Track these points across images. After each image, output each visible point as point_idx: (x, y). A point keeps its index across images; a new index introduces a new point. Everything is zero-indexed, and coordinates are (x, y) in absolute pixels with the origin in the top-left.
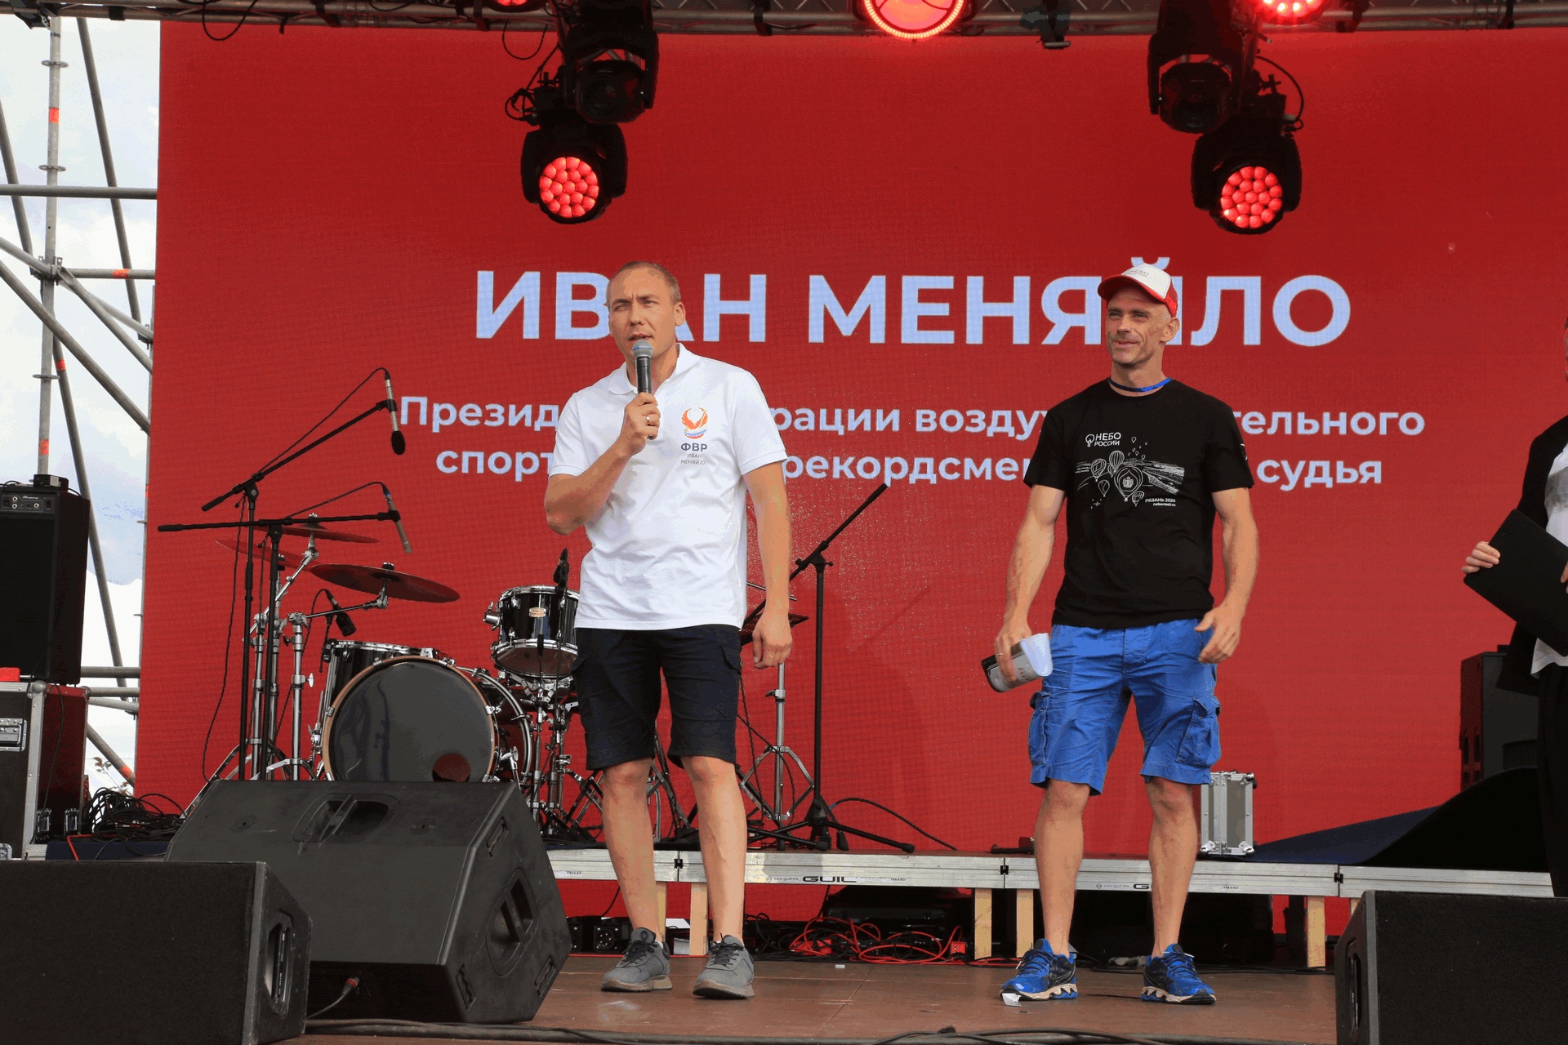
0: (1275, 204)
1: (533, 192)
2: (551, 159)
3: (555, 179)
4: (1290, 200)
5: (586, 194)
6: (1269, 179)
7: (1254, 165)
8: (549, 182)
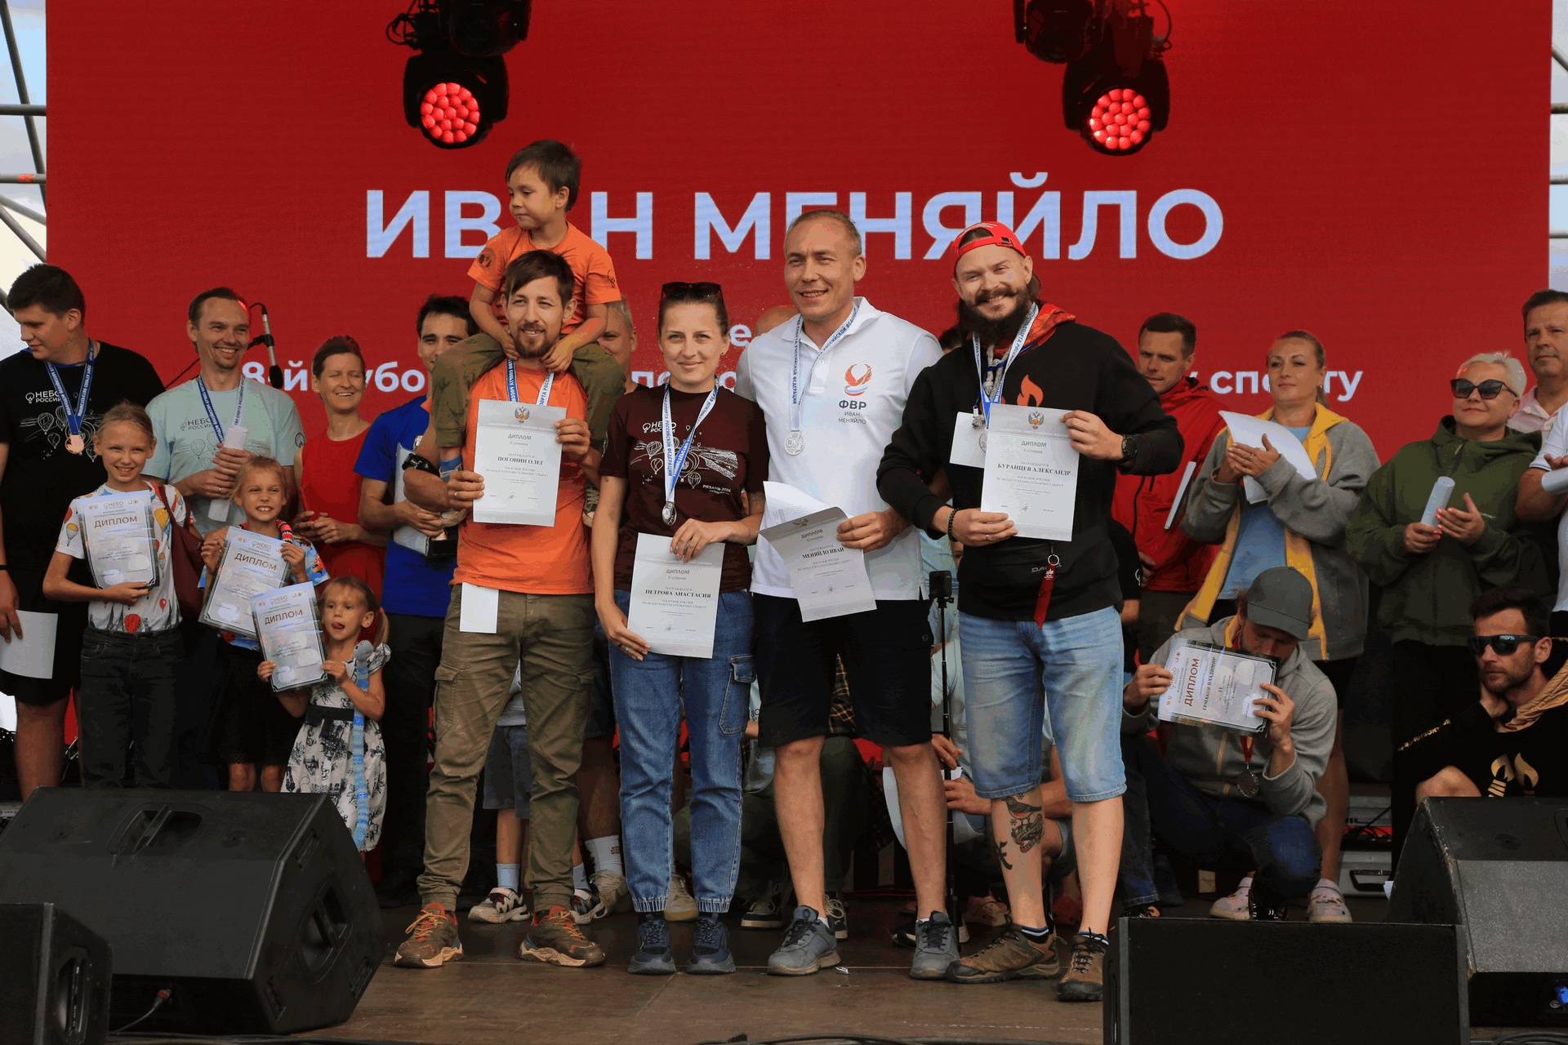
0: (1143, 125)
1: (414, 116)
2: (432, 86)
3: (436, 105)
4: (1158, 120)
5: (467, 120)
6: (1138, 100)
7: (1122, 87)
8: (431, 107)
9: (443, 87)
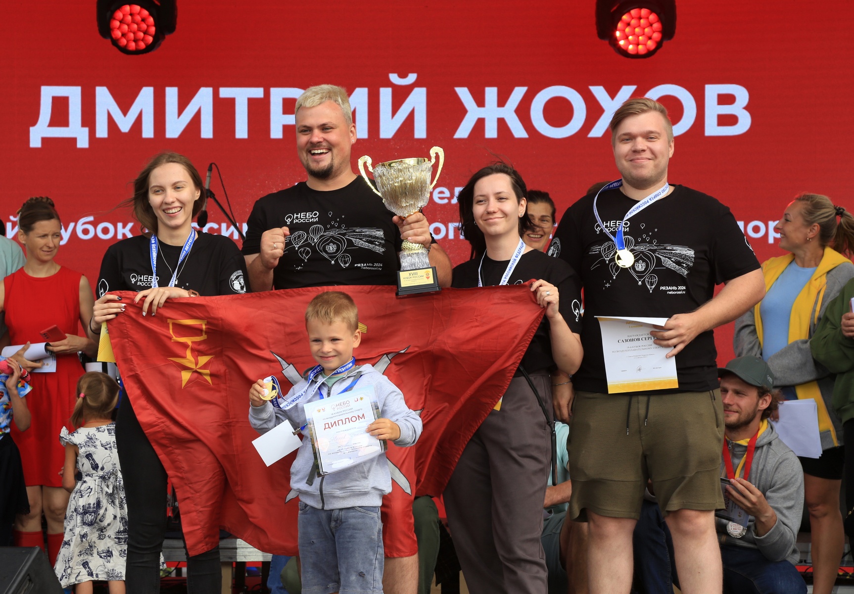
0: (656, 36)
2: (119, 7)
3: (122, 22)
5: (146, 33)
6: (652, 17)
7: (640, 7)
8: (117, 23)
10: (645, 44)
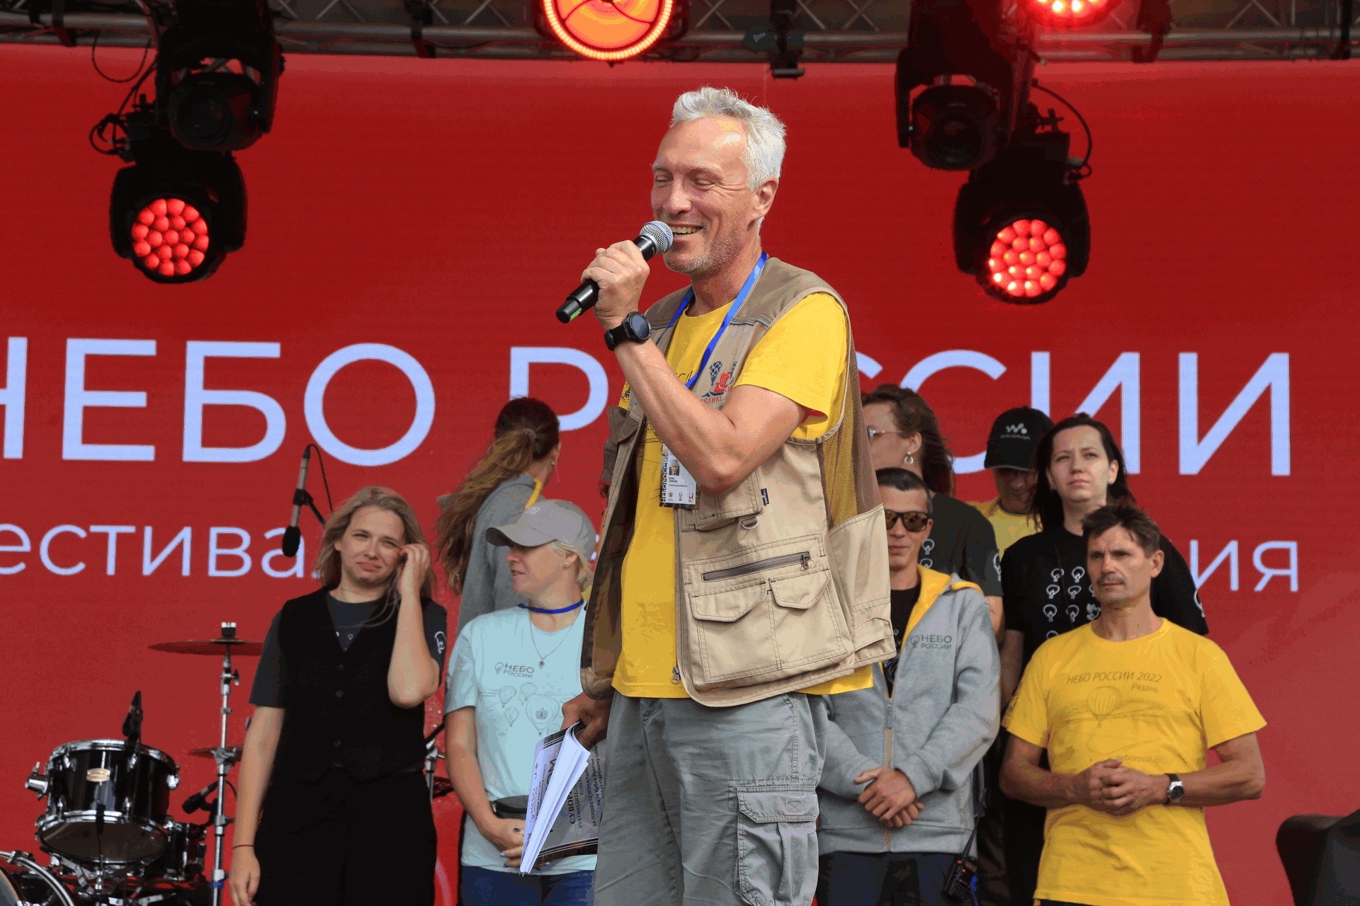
0: (1057, 267)
1: (124, 243)
2: (148, 204)
3: (152, 228)
4: (1075, 262)
5: (192, 246)
6: (1049, 235)
7: (1030, 219)
8: (144, 231)
9: (162, 206)
10: (1037, 281)
